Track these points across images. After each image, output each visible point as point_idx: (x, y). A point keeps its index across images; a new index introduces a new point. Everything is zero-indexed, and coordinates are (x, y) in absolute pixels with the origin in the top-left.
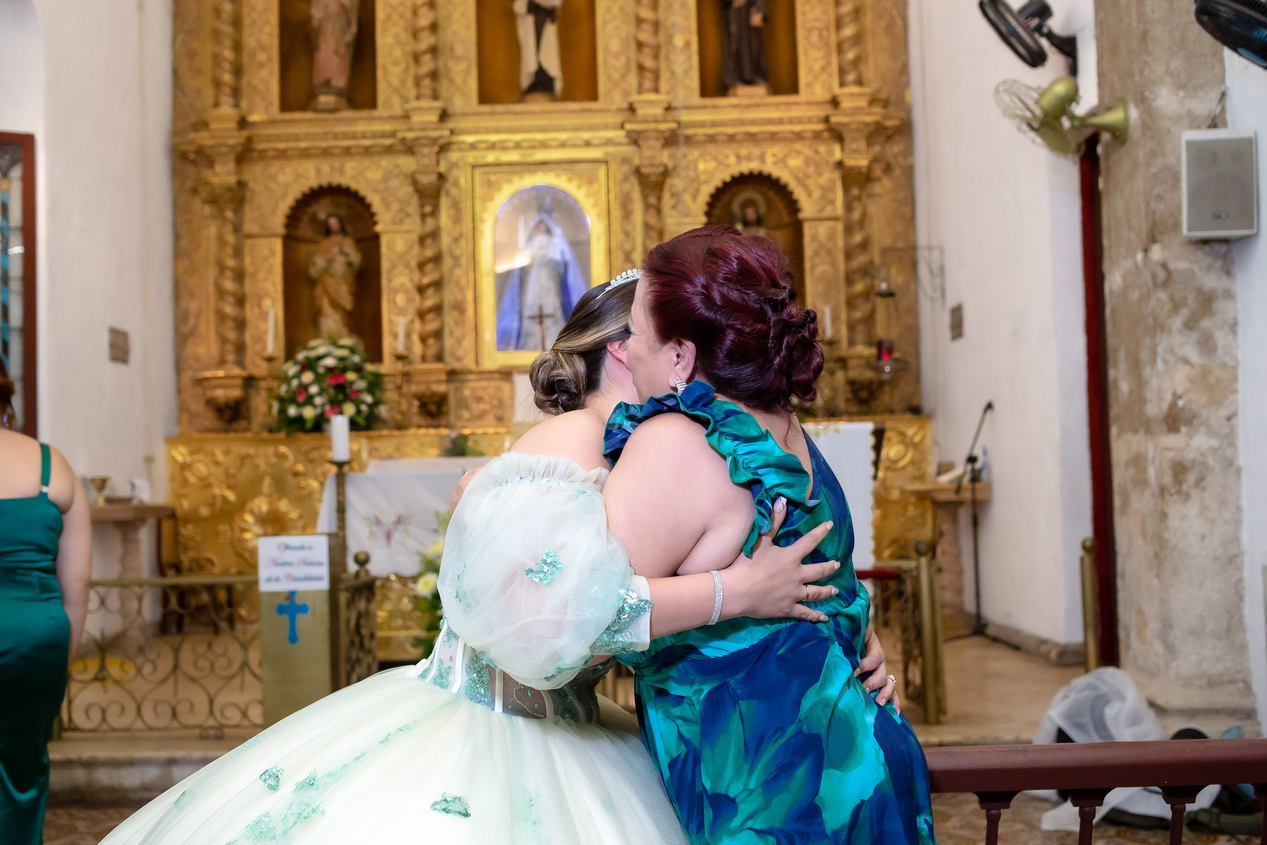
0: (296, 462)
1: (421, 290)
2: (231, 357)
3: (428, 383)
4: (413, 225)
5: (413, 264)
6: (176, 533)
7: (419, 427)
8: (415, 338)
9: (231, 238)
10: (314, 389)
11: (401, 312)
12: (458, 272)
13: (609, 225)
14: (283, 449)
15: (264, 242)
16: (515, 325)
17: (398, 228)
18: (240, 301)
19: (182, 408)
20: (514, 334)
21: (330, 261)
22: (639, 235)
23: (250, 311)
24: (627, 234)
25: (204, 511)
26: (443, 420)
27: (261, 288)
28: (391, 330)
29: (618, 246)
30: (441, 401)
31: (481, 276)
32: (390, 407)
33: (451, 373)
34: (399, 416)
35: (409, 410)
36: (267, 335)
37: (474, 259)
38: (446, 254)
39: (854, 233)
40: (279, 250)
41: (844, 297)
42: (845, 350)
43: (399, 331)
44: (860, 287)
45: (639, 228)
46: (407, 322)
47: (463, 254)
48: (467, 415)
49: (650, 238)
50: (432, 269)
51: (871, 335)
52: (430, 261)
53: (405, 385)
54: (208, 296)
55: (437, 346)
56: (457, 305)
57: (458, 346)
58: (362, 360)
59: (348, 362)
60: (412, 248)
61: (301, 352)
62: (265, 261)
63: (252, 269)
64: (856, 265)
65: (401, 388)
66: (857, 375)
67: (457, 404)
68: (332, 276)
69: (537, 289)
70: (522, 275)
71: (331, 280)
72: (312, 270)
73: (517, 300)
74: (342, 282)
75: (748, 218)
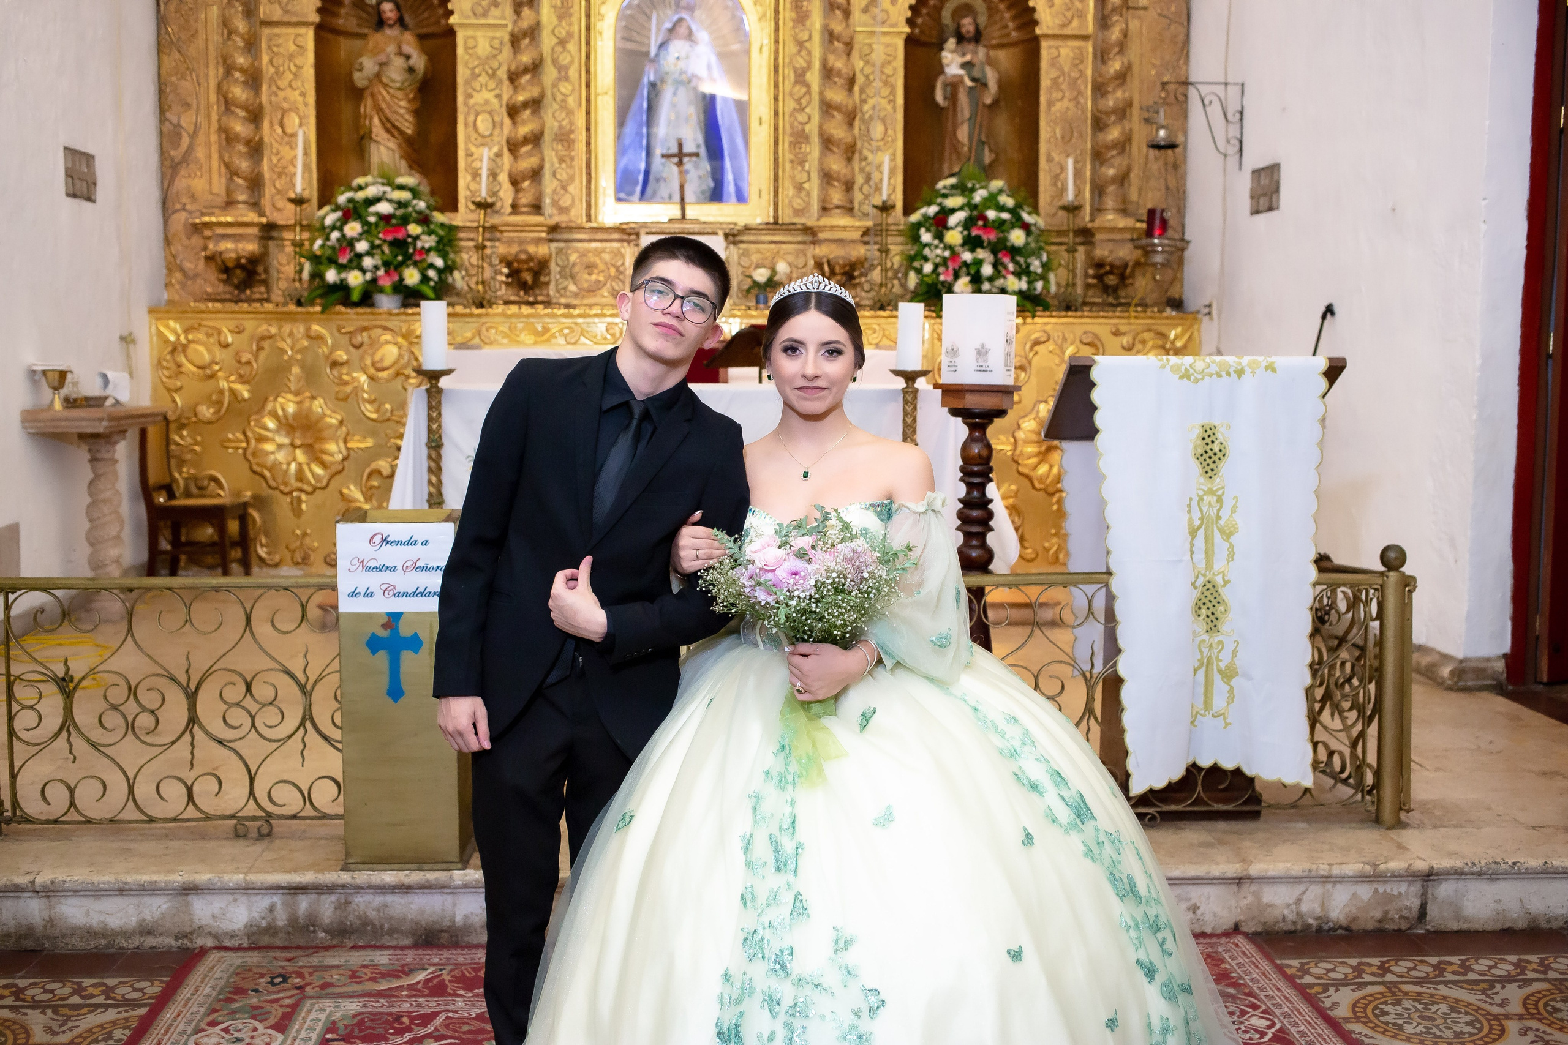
0: (335, 347)
1: (513, 112)
2: (242, 197)
3: (522, 242)
4: (503, 17)
5: (502, 73)
6: (168, 441)
7: (507, 303)
8: (503, 178)
9: (241, 25)
10: (362, 246)
11: (484, 140)
12: (565, 88)
13: (777, 30)
14: (316, 327)
15: (291, 31)
16: (643, 166)
17: (482, 21)
18: (255, 116)
19: (172, 266)
20: (641, 178)
22: (816, 48)
23: (269, 132)
24: (801, 44)
25: (206, 412)
26: (541, 295)
27: (285, 99)
28: (468, 167)
29: (787, 60)
30: (541, 267)
31: (597, 95)
32: (468, 274)
33: (554, 229)
34: (480, 287)
35: (494, 278)
36: (295, 166)
37: (588, 71)
38: (548, 61)
39: (1109, 59)
40: (310, 45)
41: (1089, 145)
42: (1087, 219)
43: (480, 168)
44: (1114, 133)
45: (816, 38)
46: (492, 156)
47: (572, 62)
48: (572, 288)
49: (834, 52)
50: (528, 81)
51: (1125, 200)
52: (526, 70)
53: (488, 244)
54: (208, 107)
55: (533, 191)
56: (563, 135)
57: (562, 192)
58: (428, 207)
59: (410, 209)
60: (501, 52)
61: (343, 193)
62: (290, 61)
63: (272, 70)
64: (1111, 103)
65: (484, 247)
66: (1106, 253)
67: (560, 273)
68: (385, 86)
69: (673, 116)
70: (653, 96)
71: (384, 92)
72: (357, 76)
73: (644, 130)
74: (400, 94)
75: (964, 30)
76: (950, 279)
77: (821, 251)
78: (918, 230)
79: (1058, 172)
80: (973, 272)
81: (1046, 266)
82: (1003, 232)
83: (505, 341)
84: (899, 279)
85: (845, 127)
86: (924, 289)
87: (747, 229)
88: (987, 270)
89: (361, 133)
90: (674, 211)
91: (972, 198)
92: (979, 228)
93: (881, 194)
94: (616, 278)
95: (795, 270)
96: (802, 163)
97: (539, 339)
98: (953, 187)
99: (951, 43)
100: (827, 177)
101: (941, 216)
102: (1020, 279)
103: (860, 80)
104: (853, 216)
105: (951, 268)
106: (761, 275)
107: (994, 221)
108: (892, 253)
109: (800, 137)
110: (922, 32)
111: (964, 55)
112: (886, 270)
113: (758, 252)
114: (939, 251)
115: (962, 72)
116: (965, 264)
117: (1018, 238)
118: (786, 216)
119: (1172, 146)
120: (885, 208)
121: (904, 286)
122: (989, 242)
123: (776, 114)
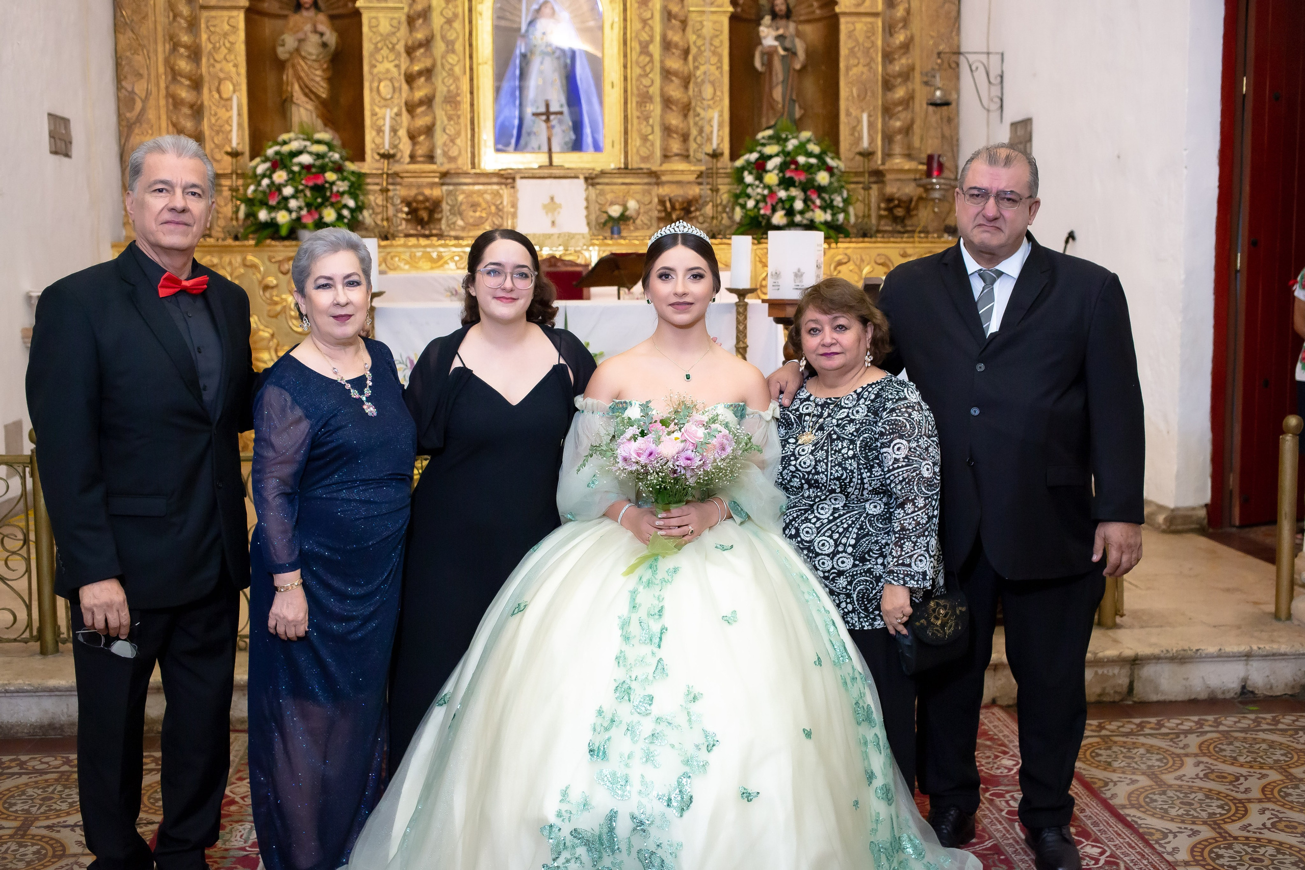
0: (267, 273)
1: (410, 79)
3: (419, 186)
4: (400, 2)
5: (400, 47)
7: (407, 236)
8: (402, 133)
9: (185, 10)
10: (288, 191)
11: (386, 102)
12: (452, 59)
13: (625, 10)
14: (250, 257)
15: (225, 13)
16: (516, 122)
17: (383, 4)
18: (197, 84)
20: (515, 132)
21: (301, 41)
22: (657, 25)
23: (208, 97)
24: (644, 22)
26: (435, 229)
27: (221, 70)
28: (373, 124)
29: (633, 35)
30: (434, 207)
31: (478, 64)
32: (374, 213)
33: (444, 175)
34: (385, 223)
35: (395, 216)
36: (231, 126)
37: (471, 45)
38: (438, 37)
39: (895, 32)
40: (242, 25)
41: (880, 102)
42: (879, 162)
43: (384, 125)
44: (900, 93)
45: (657, 16)
46: (393, 115)
47: (457, 38)
48: (460, 223)
49: (672, 28)
50: (422, 54)
51: (909, 146)
52: (420, 45)
53: (391, 187)
54: (158, 76)
55: (427, 144)
56: (451, 97)
57: (451, 144)
58: (341, 158)
59: (327, 160)
60: (399, 29)
61: (271, 147)
62: (225, 38)
63: (210, 46)
64: (897, 68)
65: (388, 190)
66: (895, 190)
67: (450, 210)
68: (304, 58)
69: (540, 82)
70: (524, 64)
71: (302, 63)
72: (280, 50)
73: (517, 93)
74: (316, 65)
75: (777, 9)
76: (768, 212)
77: (664, 191)
78: (742, 173)
79: (855, 124)
80: (787, 206)
81: (846, 201)
82: (811, 174)
83: (407, 267)
84: (727, 213)
85: (682, 89)
86: (747, 221)
87: (603, 173)
88: (799, 205)
89: (284, 97)
90: (543, 159)
91: (785, 146)
92: (792, 171)
93: (711, 144)
94: (496, 214)
95: (642, 206)
96: (647, 119)
97: (434, 265)
98: (770, 137)
99: (767, 19)
100: (667, 130)
101: (760, 161)
102: (825, 212)
103: (694, 50)
104: (689, 162)
105: (769, 204)
106: (615, 211)
107: (804, 165)
108: (722, 192)
109: (645, 98)
110: (742, 10)
111: (777, 29)
112: (717, 206)
113: (612, 192)
114: (759, 190)
115: (776, 43)
116: (781, 200)
117: (823, 178)
118: (634, 163)
119: (947, 104)
120: (715, 155)
121: (731, 218)
122: (800, 183)
123: (625, 79)
